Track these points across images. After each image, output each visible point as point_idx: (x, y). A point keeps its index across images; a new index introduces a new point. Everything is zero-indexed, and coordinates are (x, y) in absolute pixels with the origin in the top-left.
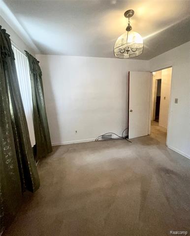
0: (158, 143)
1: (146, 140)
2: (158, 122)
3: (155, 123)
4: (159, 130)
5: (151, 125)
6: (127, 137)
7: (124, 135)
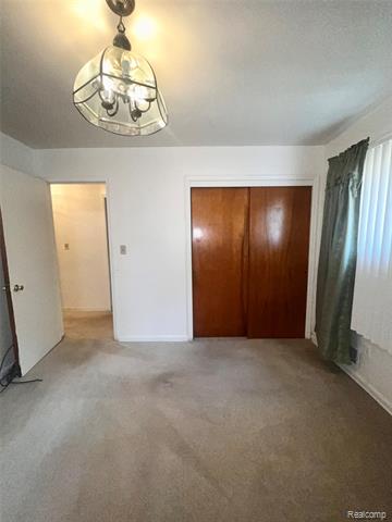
0: (98, 345)
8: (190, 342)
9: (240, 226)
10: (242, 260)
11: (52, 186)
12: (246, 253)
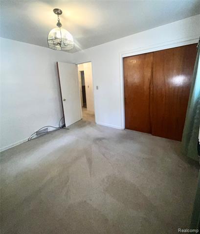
0: (89, 123)
1: (80, 124)
2: (86, 107)
3: (84, 109)
4: (88, 114)
5: (82, 111)
6: (64, 126)
7: (61, 125)
8: (122, 130)
9: (148, 74)
10: (150, 93)
11: (78, 65)
12: (152, 89)
